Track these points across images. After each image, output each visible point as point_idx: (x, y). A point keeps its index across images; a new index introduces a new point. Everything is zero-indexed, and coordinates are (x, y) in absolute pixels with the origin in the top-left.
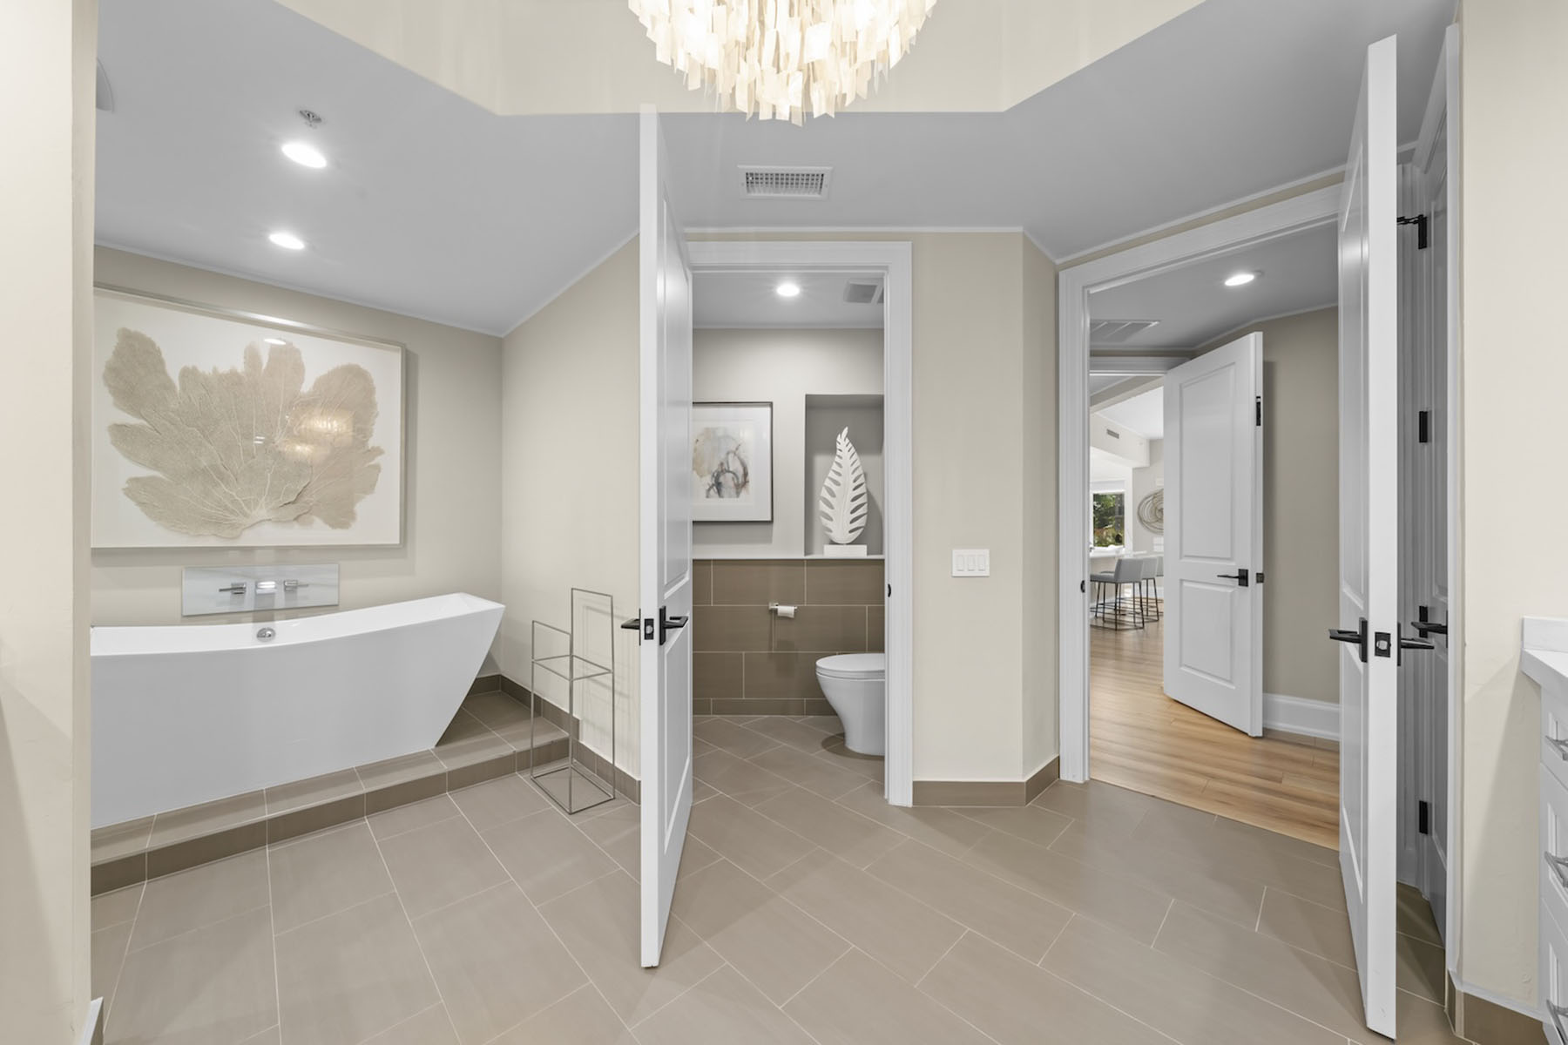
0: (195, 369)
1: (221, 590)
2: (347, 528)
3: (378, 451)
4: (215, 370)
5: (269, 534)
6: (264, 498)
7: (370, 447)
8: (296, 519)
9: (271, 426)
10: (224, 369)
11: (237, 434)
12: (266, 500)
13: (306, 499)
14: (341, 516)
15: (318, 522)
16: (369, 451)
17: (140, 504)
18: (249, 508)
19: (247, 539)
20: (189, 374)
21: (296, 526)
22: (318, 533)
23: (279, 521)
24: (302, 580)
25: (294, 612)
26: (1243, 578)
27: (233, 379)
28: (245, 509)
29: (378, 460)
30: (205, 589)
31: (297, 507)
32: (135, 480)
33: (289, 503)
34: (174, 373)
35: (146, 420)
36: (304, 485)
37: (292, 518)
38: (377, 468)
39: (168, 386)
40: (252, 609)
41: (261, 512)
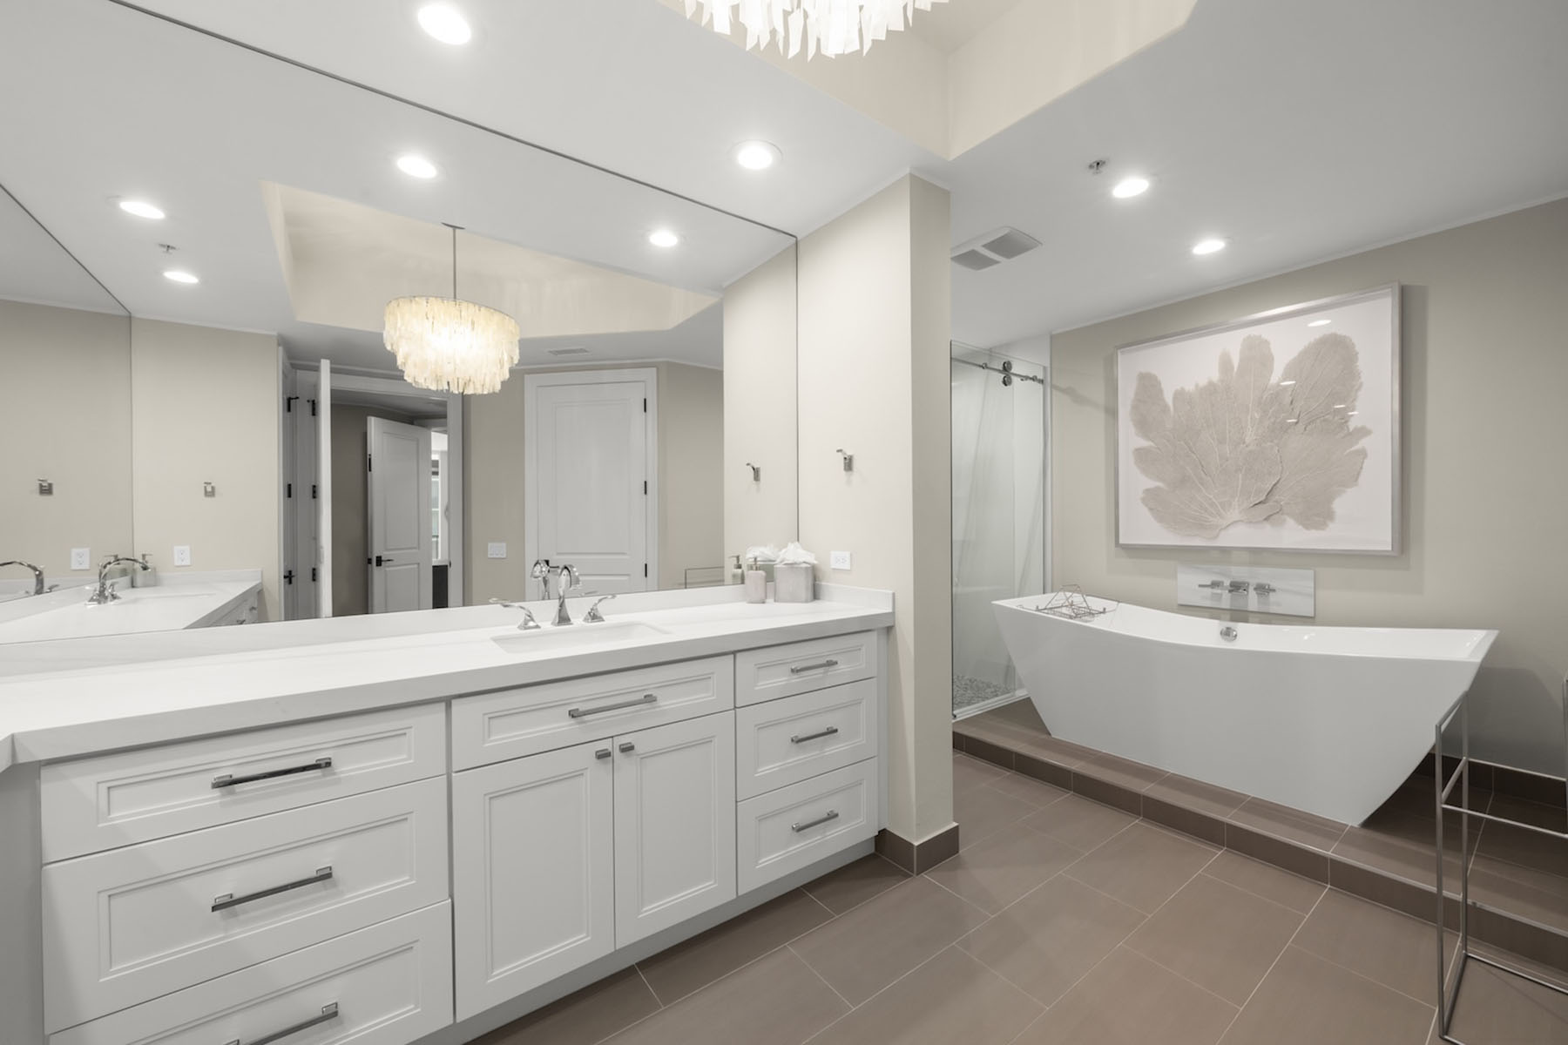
0: (1183, 389)
1: (1200, 586)
2: (1323, 529)
3: (1363, 432)
4: (1197, 386)
5: (1240, 534)
6: (1237, 499)
7: (1351, 430)
8: (1266, 519)
9: (1242, 427)
10: (1203, 382)
11: (1213, 439)
12: (1238, 501)
13: (1277, 497)
14: (1317, 513)
15: (1290, 522)
16: (1350, 434)
17: (1151, 509)
18: (1224, 510)
19: (1223, 541)
20: (1179, 395)
21: (1267, 527)
22: (1292, 535)
23: (1251, 522)
24: (1273, 585)
25: (1268, 618)
26: (379, 561)
27: (1210, 390)
28: (1222, 511)
29: (1363, 443)
30: (1190, 583)
31: (1267, 507)
32: (1147, 491)
33: (1260, 503)
34: (1169, 397)
35: (1153, 441)
36: (1274, 483)
37: (1261, 519)
38: (1363, 454)
39: (1165, 408)
40: (1228, 607)
41: (1234, 514)
